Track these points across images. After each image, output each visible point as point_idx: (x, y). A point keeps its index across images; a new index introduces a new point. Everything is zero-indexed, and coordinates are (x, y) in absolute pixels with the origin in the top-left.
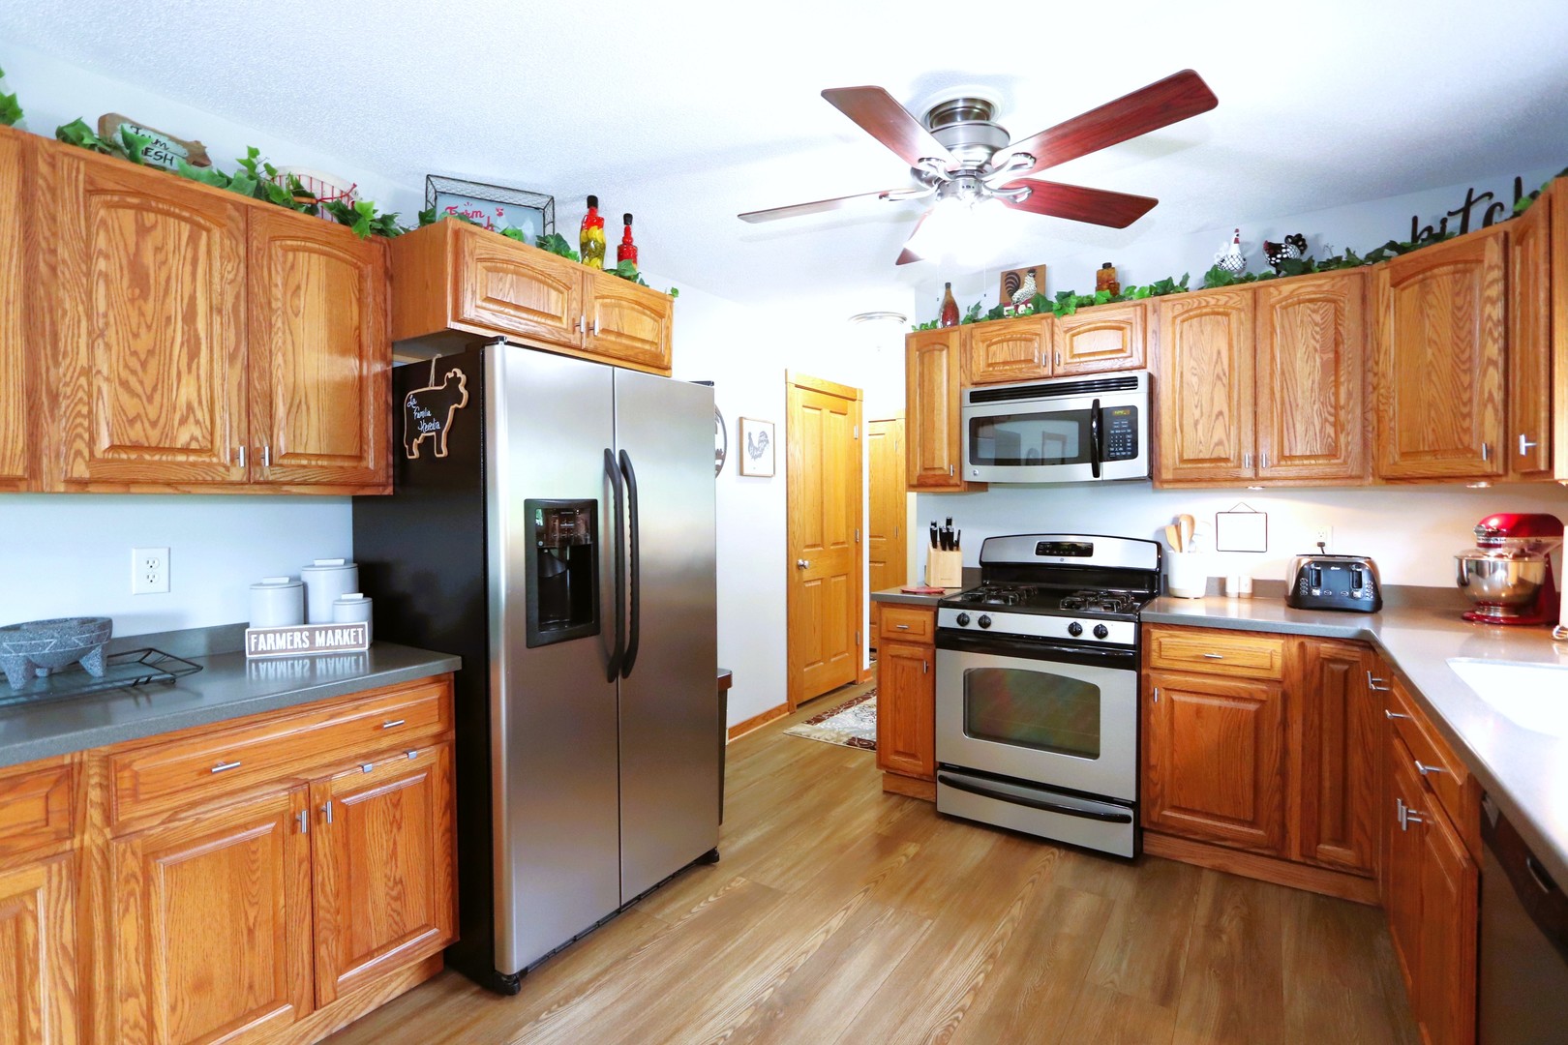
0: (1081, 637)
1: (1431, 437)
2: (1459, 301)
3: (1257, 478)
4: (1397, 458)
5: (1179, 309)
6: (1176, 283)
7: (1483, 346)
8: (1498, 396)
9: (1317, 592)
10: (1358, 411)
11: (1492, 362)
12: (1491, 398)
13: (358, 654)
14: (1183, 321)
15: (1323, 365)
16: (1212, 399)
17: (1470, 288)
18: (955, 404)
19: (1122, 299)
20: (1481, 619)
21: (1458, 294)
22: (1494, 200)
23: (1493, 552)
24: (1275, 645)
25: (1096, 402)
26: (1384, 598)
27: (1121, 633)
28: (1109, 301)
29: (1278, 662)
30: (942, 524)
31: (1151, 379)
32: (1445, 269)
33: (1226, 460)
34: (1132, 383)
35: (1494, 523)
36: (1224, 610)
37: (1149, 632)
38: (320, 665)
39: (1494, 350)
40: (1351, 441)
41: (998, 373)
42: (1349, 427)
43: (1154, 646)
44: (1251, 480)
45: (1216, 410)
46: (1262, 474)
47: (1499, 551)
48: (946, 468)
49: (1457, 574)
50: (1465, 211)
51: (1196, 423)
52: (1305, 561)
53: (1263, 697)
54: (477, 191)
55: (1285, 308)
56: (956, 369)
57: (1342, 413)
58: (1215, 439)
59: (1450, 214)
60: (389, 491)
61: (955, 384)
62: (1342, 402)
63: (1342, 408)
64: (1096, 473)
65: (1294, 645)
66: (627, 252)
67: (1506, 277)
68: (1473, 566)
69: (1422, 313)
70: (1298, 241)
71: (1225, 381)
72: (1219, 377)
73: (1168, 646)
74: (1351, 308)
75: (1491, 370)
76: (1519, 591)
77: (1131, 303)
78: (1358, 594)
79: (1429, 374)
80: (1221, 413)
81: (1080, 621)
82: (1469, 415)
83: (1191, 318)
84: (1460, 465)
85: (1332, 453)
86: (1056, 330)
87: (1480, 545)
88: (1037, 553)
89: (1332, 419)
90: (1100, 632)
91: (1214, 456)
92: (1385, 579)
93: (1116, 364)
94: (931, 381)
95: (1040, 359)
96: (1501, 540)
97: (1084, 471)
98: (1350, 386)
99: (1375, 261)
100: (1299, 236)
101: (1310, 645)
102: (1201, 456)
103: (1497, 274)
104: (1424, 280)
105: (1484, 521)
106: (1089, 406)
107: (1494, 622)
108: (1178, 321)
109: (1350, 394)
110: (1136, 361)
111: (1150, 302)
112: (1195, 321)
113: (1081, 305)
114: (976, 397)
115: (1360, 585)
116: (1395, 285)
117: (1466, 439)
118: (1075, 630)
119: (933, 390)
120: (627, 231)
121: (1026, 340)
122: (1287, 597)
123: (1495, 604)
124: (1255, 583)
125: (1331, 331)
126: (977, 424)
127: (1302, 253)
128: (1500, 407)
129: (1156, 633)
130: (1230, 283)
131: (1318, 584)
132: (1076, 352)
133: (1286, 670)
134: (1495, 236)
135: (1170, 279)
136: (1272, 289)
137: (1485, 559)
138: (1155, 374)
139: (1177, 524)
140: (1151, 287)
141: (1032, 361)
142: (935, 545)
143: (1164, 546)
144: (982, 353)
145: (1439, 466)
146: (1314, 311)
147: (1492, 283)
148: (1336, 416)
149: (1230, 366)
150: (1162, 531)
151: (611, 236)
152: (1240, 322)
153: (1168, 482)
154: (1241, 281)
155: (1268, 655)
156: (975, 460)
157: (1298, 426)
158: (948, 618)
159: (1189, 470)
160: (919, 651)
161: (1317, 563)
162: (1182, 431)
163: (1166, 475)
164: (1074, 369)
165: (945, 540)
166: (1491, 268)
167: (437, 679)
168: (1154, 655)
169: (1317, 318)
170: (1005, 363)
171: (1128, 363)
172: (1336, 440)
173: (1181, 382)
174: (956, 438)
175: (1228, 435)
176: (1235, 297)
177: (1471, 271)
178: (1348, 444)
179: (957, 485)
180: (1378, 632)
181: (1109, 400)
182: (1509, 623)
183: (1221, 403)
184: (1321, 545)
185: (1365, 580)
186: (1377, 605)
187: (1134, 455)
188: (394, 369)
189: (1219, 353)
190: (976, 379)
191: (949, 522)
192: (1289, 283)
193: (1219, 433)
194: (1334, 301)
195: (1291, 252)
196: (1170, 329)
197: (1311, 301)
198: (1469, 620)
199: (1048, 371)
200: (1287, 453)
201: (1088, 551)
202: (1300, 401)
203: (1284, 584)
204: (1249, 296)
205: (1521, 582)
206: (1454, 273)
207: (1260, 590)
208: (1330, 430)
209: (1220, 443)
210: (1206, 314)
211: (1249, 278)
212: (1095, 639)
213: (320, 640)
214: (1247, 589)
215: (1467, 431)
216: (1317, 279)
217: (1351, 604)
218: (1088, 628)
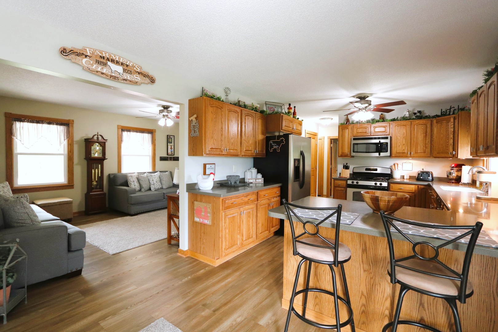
0: (377, 185)
1: (442, 150)
2: (447, 127)
3: (411, 157)
4: (436, 153)
5: (396, 124)
6: (396, 118)
7: (450, 136)
8: (452, 144)
9: (422, 178)
10: (430, 145)
11: (452, 138)
12: (451, 144)
13: (262, 183)
14: (397, 126)
15: (424, 136)
16: (403, 142)
17: (449, 125)
18: (350, 140)
19: (385, 121)
20: (450, 182)
21: (446, 126)
22: (455, 108)
23: (453, 171)
24: (413, 186)
25: (380, 141)
26: (434, 179)
27: (385, 184)
28: (382, 122)
29: (414, 189)
30: (345, 164)
31: (391, 137)
32: (445, 121)
33: (405, 153)
34: (387, 138)
35: (453, 165)
36: (404, 181)
37: (390, 184)
38: (257, 184)
39: (452, 136)
40: (428, 150)
41: (359, 134)
42: (428, 148)
43: (391, 187)
44: (409, 157)
45: (403, 144)
46: (412, 156)
47: (454, 170)
48: (347, 153)
49: (446, 175)
50: (450, 109)
51: (399, 146)
52: (419, 172)
53: (411, 195)
54: (273, 104)
55: (417, 125)
56: (350, 133)
57: (427, 145)
58: (403, 149)
59: (448, 110)
60: (265, 157)
61: (350, 136)
62: (427, 143)
63: (427, 144)
64: (379, 155)
65: (417, 186)
66: (294, 113)
67: (454, 124)
68: (449, 173)
69: (441, 128)
70: (419, 112)
71: (405, 138)
72: (404, 138)
73: (394, 187)
74: (429, 126)
75: (451, 139)
76: (457, 177)
77: (387, 122)
78: (429, 178)
79: (442, 139)
80: (404, 144)
81: (377, 182)
82: (448, 147)
83: (399, 126)
84: (446, 155)
85: (425, 152)
86: (372, 127)
87: (451, 169)
88: (365, 170)
89: (425, 146)
90: (381, 184)
91: (403, 152)
92: (434, 176)
93: (384, 134)
94: (344, 135)
95: (368, 132)
96: (455, 168)
97: (377, 154)
98: (428, 140)
99: (434, 118)
100: (420, 111)
101: (420, 186)
102: (400, 152)
103: (453, 123)
104: (442, 123)
105: (451, 165)
106: (378, 142)
107: (453, 183)
108: (396, 126)
109: (428, 142)
110: (387, 134)
111: (390, 122)
112: (400, 126)
113: (376, 122)
114: (354, 139)
115: (429, 176)
116: (437, 123)
117: (447, 151)
118: (376, 184)
119: (344, 137)
120: (295, 109)
121: (365, 128)
122: (416, 179)
123: (453, 180)
124: (410, 176)
125: (425, 130)
126: (354, 144)
127: (420, 114)
128: (453, 146)
129: (391, 185)
130: (406, 120)
131: (422, 176)
132: (375, 131)
133: (415, 191)
134: (452, 117)
135: (395, 118)
136: (414, 122)
137: (451, 172)
138: (391, 136)
139: (394, 165)
140: (391, 119)
141: (366, 132)
142: (344, 168)
143: (392, 169)
144: (356, 130)
145: (443, 155)
146: (422, 126)
147: (452, 125)
148: (426, 145)
149: (406, 135)
150: (391, 166)
151: (292, 111)
152: (408, 127)
153: (394, 157)
154: (409, 120)
155: (413, 188)
156: (354, 152)
157: (419, 147)
158: (350, 182)
159: (398, 155)
160: (343, 189)
161: (422, 172)
162: (396, 147)
163: (393, 155)
164: (375, 134)
165: (346, 167)
166: (452, 122)
167: (279, 187)
168: (391, 188)
169: (423, 128)
170: (360, 133)
171: (386, 134)
172: (426, 150)
173: (397, 138)
174: (349, 146)
175: (405, 148)
176: (408, 123)
177: (449, 122)
178: (428, 151)
179: (349, 156)
180: (432, 185)
181: (382, 141)
182: (455, 183)
183: (404, 142)
184: (423, 169)
185: (430, 176)
186: (433, 180)
187: (387, 151)
188: (266, 136)
189: (404, 133)
190: (354, 135)
191: (347, 164)
192: (418, 121)
193: (404, 148)
194: (426, 125)
195: (418, 114)
196: (395, 128)
197: (422, 124)
198: (448, 182)
199: (369, 135)
200: (416, 152)
201: (376, 170)
202: (419, 143)
203: (415, 177)
204: (410, 122)
205: (457, 176)
206: (446, 122)
207: (411, 178)
208: (424, 148)
209: (404, 150)
210: (402, 125)
211: (410, 119)
212: (380, 185)
213: (257, 181)
214: (408, 178)
215: (448, 149)
216: (423, 120)
217: (428, 180)
218: (378, 184)
